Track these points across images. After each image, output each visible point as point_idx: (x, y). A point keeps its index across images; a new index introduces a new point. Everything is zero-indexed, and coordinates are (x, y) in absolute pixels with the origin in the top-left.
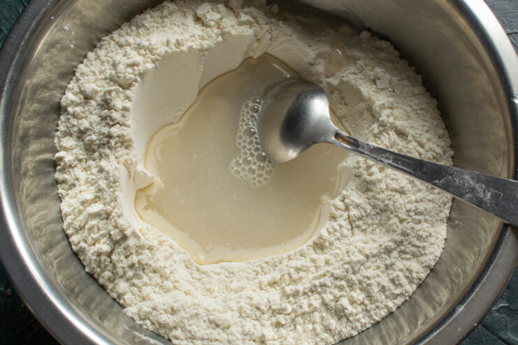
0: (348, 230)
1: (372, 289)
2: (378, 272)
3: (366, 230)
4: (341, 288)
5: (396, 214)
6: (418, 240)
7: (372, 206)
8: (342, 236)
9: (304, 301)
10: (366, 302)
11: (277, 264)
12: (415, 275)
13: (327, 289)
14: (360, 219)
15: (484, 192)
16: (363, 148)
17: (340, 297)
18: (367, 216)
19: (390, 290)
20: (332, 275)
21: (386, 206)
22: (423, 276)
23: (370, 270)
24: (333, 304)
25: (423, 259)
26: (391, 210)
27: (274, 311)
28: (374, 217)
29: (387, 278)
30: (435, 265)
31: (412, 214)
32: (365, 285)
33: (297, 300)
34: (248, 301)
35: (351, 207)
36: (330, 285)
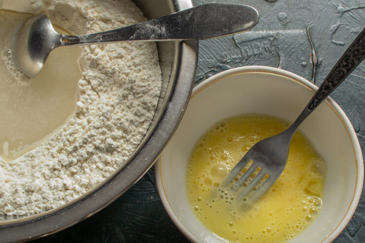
0: (94, 95)
1: (124, 125)
2: (125, 113)
3: (107, 90)
4: (103, 133)
5: (122, 72)
6: (143, 82)
7: (104, 74)
8: (92, 101)
9: (83, 152)
10: (124, 135)
11: (59, 138)
12: (150, 105)
13: (95, 137)
14: (100, 85)
15: (160, 29)
16: (82, 39)
17: (106, 139)
18: (104, 81)
19: (136, 121)
20: (94, 127)
21: (113, 69)
22: (155, 103)
23: (119, 114)
24: (103, 146)
25: (151, 92)
26: (118, 71)
27: (66, 166)
28: (109, 80)
29: (132, 114)
30: (161, 93)
31: (133, 67)
32: (119, 125)
33: (78, 153)
34: (47, 168)
35: (91, 80)
36: (95, 134)
